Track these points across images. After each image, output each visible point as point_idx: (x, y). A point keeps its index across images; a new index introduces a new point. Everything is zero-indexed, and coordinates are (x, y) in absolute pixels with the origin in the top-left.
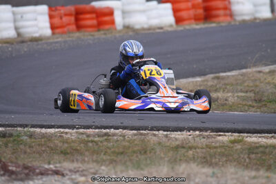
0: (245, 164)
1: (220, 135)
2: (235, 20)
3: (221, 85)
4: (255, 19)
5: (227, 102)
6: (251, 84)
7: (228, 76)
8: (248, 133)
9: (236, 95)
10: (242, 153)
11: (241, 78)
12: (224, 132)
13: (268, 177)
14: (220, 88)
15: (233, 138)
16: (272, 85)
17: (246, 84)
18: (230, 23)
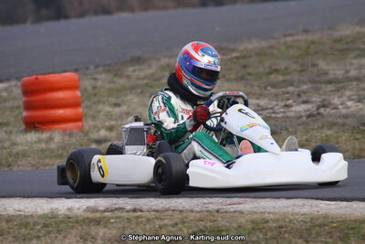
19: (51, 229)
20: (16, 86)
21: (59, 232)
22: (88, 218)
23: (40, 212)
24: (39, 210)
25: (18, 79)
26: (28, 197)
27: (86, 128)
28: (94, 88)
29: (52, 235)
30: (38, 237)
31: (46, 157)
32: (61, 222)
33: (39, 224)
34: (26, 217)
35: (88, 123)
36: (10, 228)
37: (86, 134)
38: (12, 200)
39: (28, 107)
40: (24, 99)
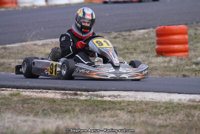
0: (19, 111)
1: (3, 90)
2: (19, 6)
3: (6, 54)
4: (34, 6)
5: (10, 66)
6: (29, 54)
7: (12, 47)
8: (23, 88)
9: (17, 61)
10: (17, 103)
11: (22, 48)
12: (6, 88)
13: (34, 121)
14: (6, 56)
15: (12, 92)
16: (43, 55)
17: (25, 53)
18: (15, 8)
19: (169, 110)
20: (153, 31)
21: (174, 111)
22: (190, 105)
23: (163, 100)
24: (163, 99)
25: (154, 27)
26: (157, 92)
27: (190, 56)
28: (195, 34)
29: (170, 113)
30: (162, 114)
31: (167, 71)
32: (175, 106)
33: (163, 107)
34: (156, 103)
35: (191, 54)
36: (147, 108)
37: (190, 60)
38: (149, 93)
39: (159, 43)
40: (157, 38)
